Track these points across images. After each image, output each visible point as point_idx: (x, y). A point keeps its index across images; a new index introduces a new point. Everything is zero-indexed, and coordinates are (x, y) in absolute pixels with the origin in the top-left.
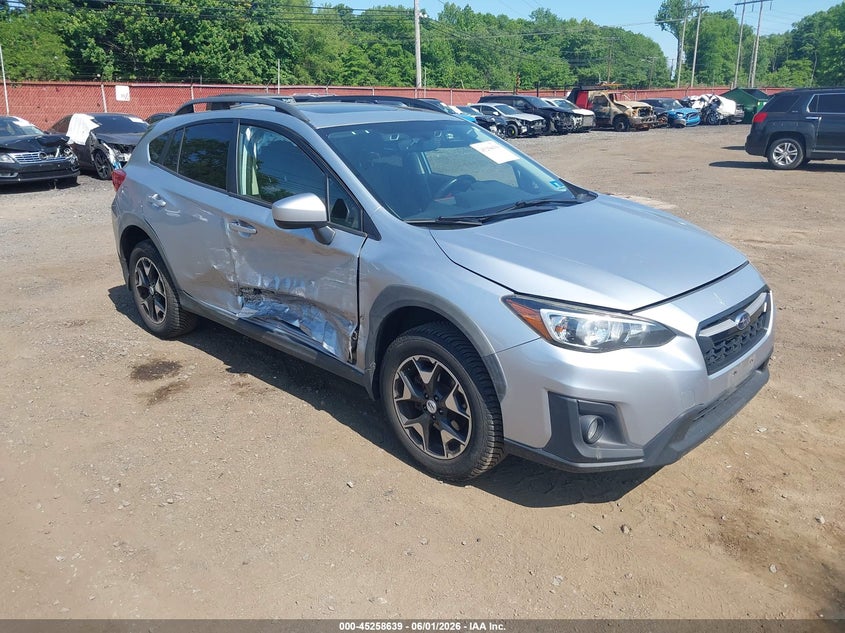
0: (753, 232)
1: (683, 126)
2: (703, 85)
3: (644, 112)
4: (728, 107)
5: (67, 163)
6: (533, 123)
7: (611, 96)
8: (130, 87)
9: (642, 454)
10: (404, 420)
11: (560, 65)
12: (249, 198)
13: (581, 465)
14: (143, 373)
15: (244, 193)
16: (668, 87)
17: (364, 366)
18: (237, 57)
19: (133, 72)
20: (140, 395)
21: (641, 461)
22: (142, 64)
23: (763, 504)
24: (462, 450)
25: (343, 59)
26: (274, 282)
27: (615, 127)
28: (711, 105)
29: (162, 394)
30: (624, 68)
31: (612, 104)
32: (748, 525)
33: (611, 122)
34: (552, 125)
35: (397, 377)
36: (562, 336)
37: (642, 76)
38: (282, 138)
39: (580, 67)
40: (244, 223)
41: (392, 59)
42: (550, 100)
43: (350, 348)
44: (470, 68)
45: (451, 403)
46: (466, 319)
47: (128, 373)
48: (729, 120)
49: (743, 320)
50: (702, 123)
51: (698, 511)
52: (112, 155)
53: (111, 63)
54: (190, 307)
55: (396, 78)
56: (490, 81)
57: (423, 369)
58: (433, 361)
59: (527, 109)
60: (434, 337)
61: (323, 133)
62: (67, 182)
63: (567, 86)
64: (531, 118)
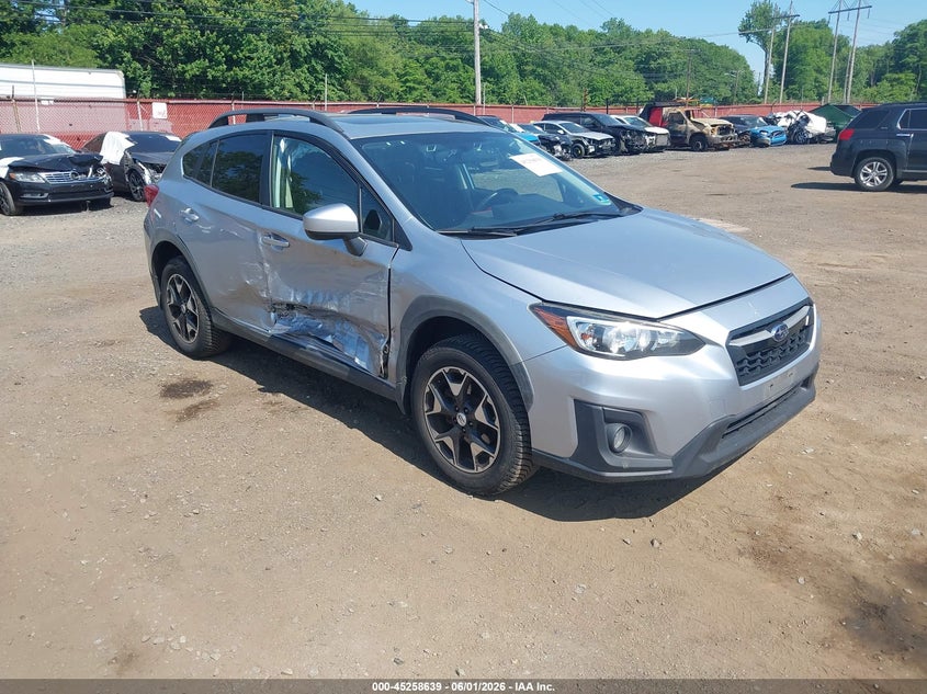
0: (830, 257)
1: (767, 146)
2: (792, 101)
3: (724, 130)
4: (818, 125)
5: (100, 184)
6: (602, 142)
7: (688, 113)
8: (168, 104)
9: (671, 465)
10: (435, 434)
11: (634, 80)
12: (283, 211)
13: (608, 474)
14: (172, 391)
15: (278, 206)
16: (755, 103)
17: (396, 381)
18: (283, 72)
19: (171, 89)
20: (169, 413)
21: (670, 472)
22: (181, 81)
23: (799, 520)
24: (491, 462)
25: (398, 74)
26: (306, 297)
27: (692, 147)
28: (798, 122)
29: (192, 412)
30: (706, 83)
31: (689, 122)
32: (781, 540)
33: (687, 141)
34: (623, 144)
35: (427, 390)
36: (589, 343)
37: (725, 91)
38: (316, 149)
39: (656, 83)
40: (277, 237)
41: (451, 74)
42: (622, 118)
43: (382, 362)
44: (536, 84)
45: (480, 415)
46: (493, 328)
47: (157, 391)
48: (819, 139)
49: (780, 332)
50: (788, 142)
51: (731, 527)
52: (147, 176)
53: (148, 79)
54: (222, 324)
55: (455, 95)
56: (558, 98)
57: (453, 381)
58: (462, 372)
59: (595, 127)
60: (463, 348)
61: (357, 143)
62: (101, 204)
63: (639, 102)
64: (599, 136)
